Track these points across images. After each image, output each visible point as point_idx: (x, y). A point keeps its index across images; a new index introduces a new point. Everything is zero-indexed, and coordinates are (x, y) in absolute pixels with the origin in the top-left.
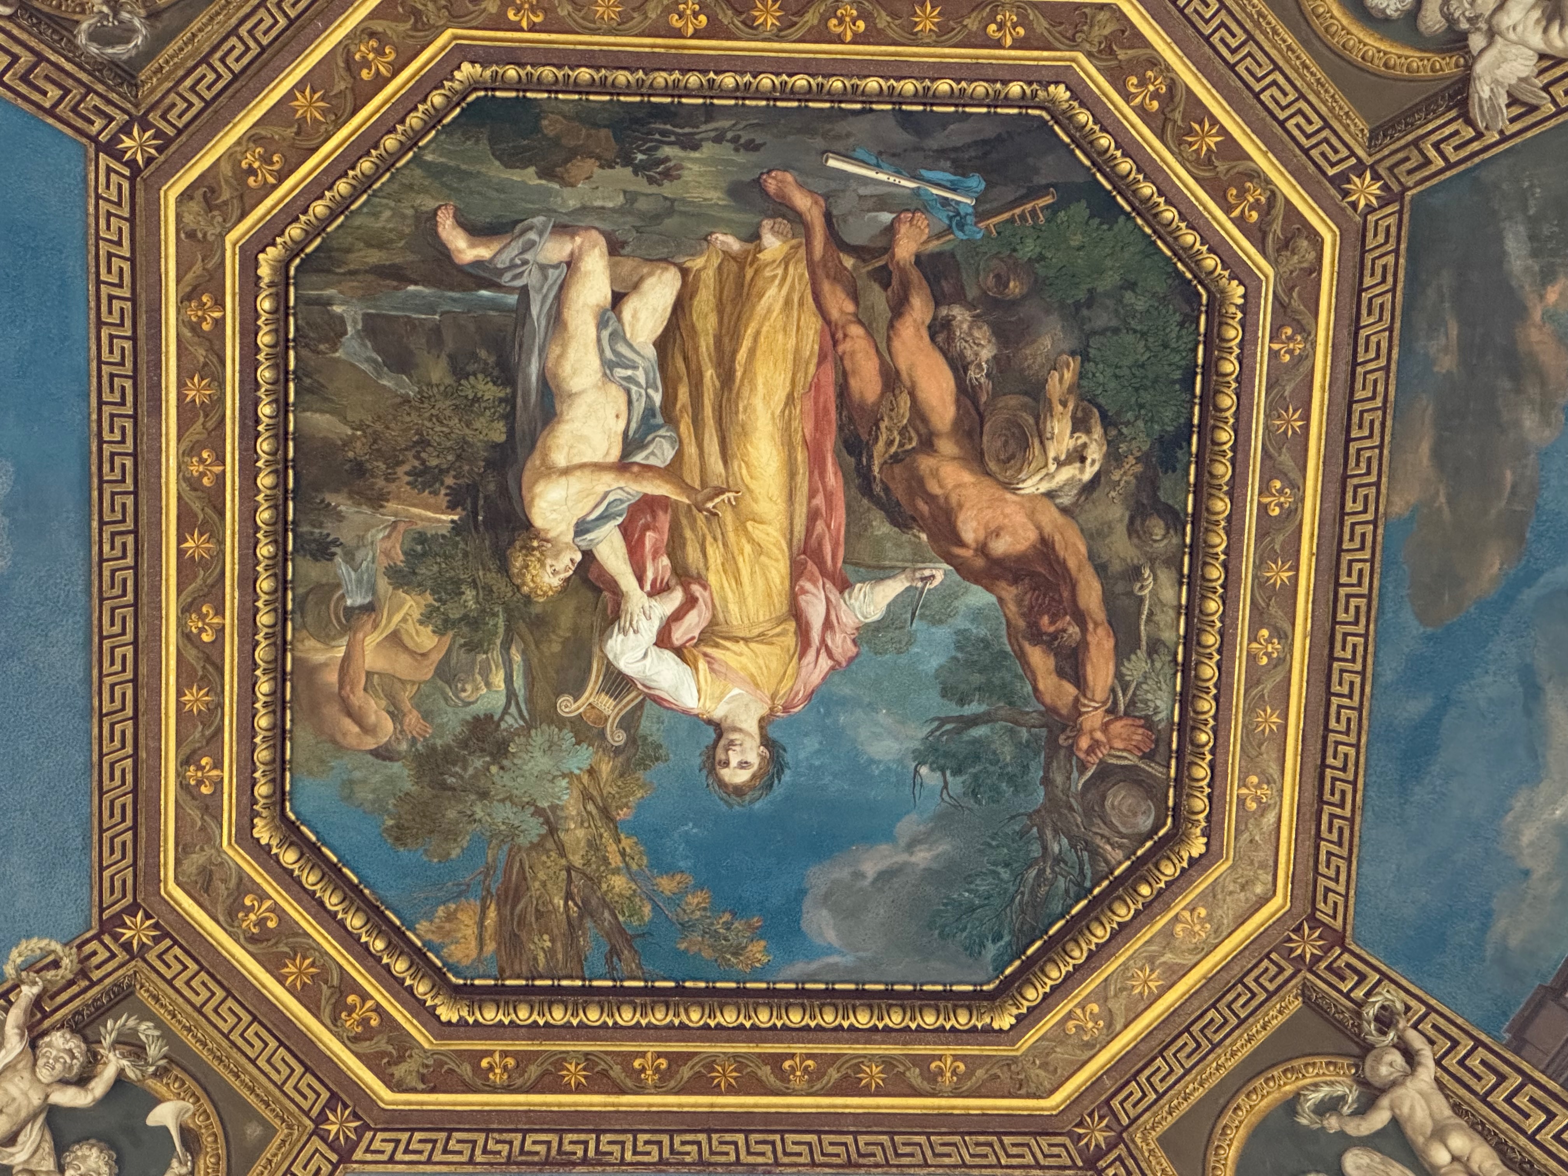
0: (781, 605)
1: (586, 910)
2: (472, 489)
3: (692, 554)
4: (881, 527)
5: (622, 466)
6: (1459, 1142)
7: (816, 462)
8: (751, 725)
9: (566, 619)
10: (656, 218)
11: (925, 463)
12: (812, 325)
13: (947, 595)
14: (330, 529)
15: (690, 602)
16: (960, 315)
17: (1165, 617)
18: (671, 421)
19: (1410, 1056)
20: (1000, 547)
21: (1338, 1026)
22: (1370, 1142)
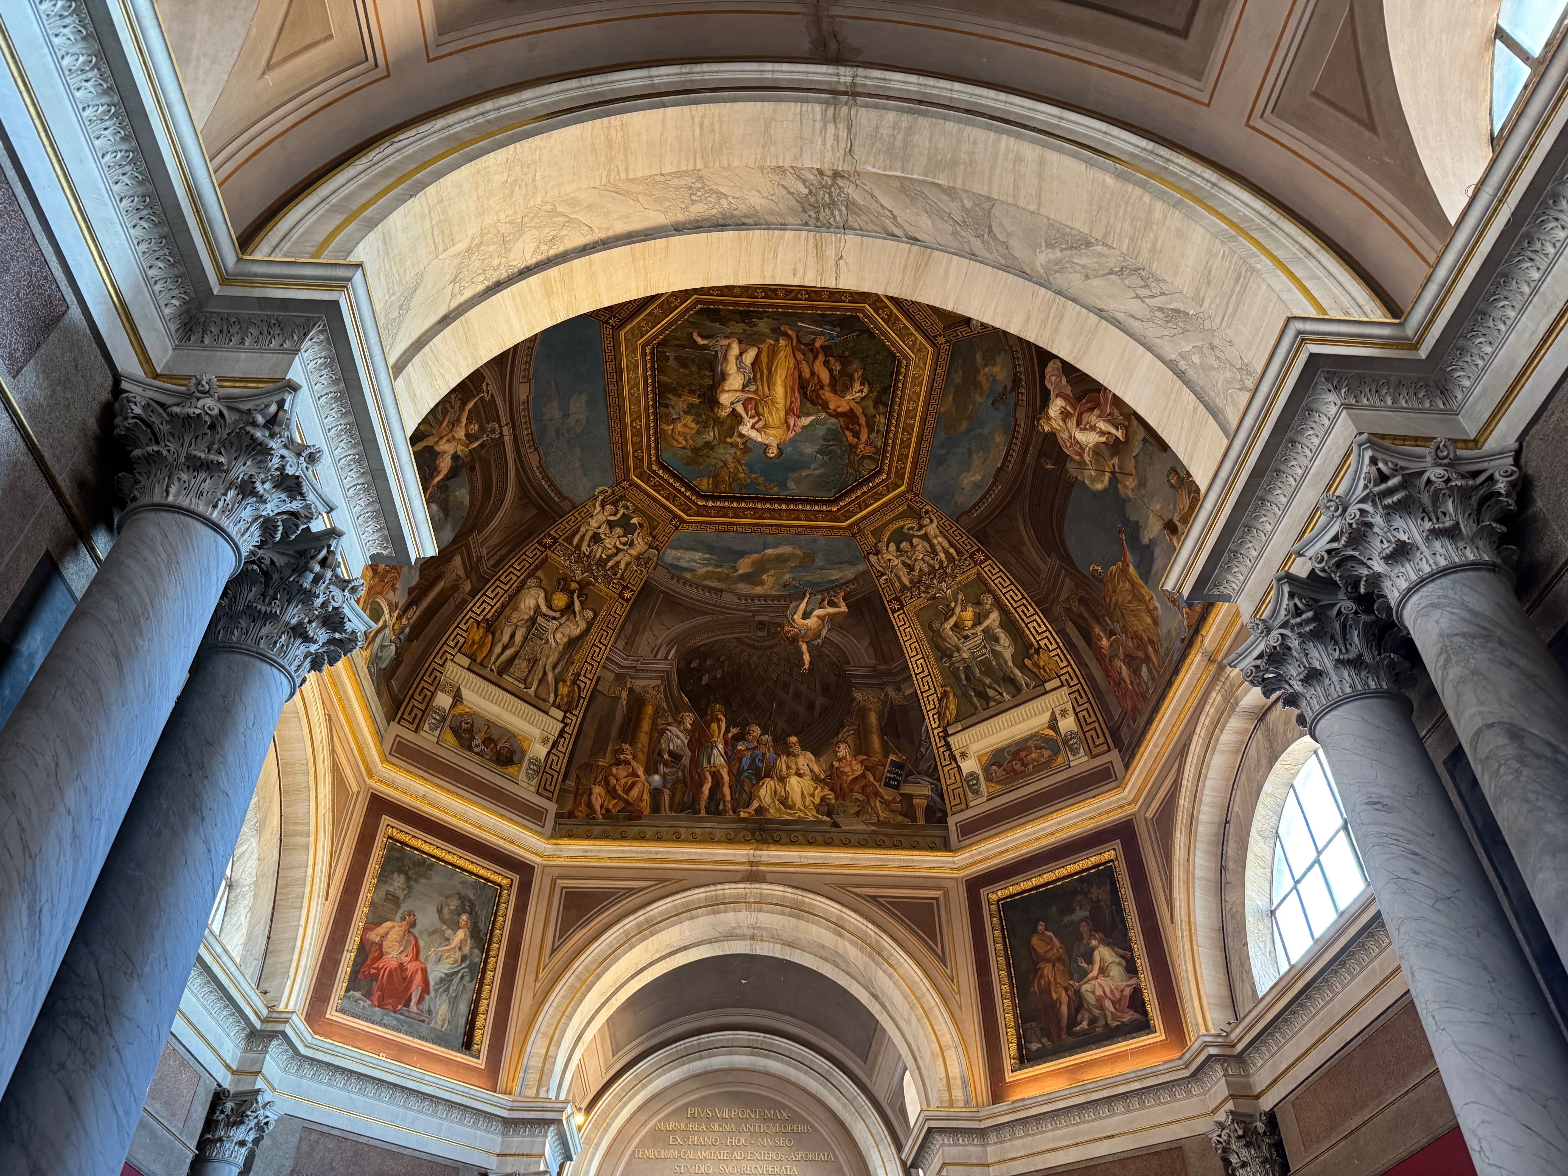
0: (783, 421)
1: (734, 480)
2: (704, 394)
3: (760, 410)
4: (809, 405)
5: (743, 391)
6: (940, 539)
7: (793, 391)
8: (775, 445)
9: (728, 422)
10: (751, 335)
11: (821, 392)
12: (792, 361)
13: (825, 420)
14: (668, 402)
15: (760, 420)
16: (832, 360)
17: (881, 426)
18: (755, 381)
19: (931, 521)
20: (839, 410)
21: (915, 512)
22: (918, 537)
